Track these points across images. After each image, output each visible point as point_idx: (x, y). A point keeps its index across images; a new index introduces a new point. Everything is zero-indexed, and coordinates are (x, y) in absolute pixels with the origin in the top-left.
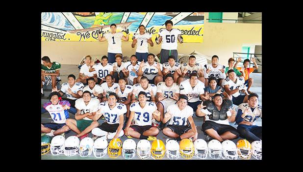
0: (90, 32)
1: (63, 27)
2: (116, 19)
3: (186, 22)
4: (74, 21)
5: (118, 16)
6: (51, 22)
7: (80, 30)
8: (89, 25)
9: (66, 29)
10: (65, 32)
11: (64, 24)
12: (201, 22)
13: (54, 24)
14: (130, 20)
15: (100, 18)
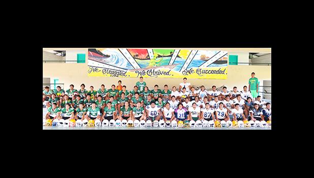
0: (146, 71)
1: (125, 67)
2: (165, 62)
3: (215, 65)
4: (134, 63)
5: (167, 60)
6: (116, 63)
7: (138, 69)
8: (145, 66)
9: (127, 68)
10: (126, 71)
11: (126, 65)
12: (225, 64)
13: (118, 65)
14: (175, 63)
15: (153, 61)
